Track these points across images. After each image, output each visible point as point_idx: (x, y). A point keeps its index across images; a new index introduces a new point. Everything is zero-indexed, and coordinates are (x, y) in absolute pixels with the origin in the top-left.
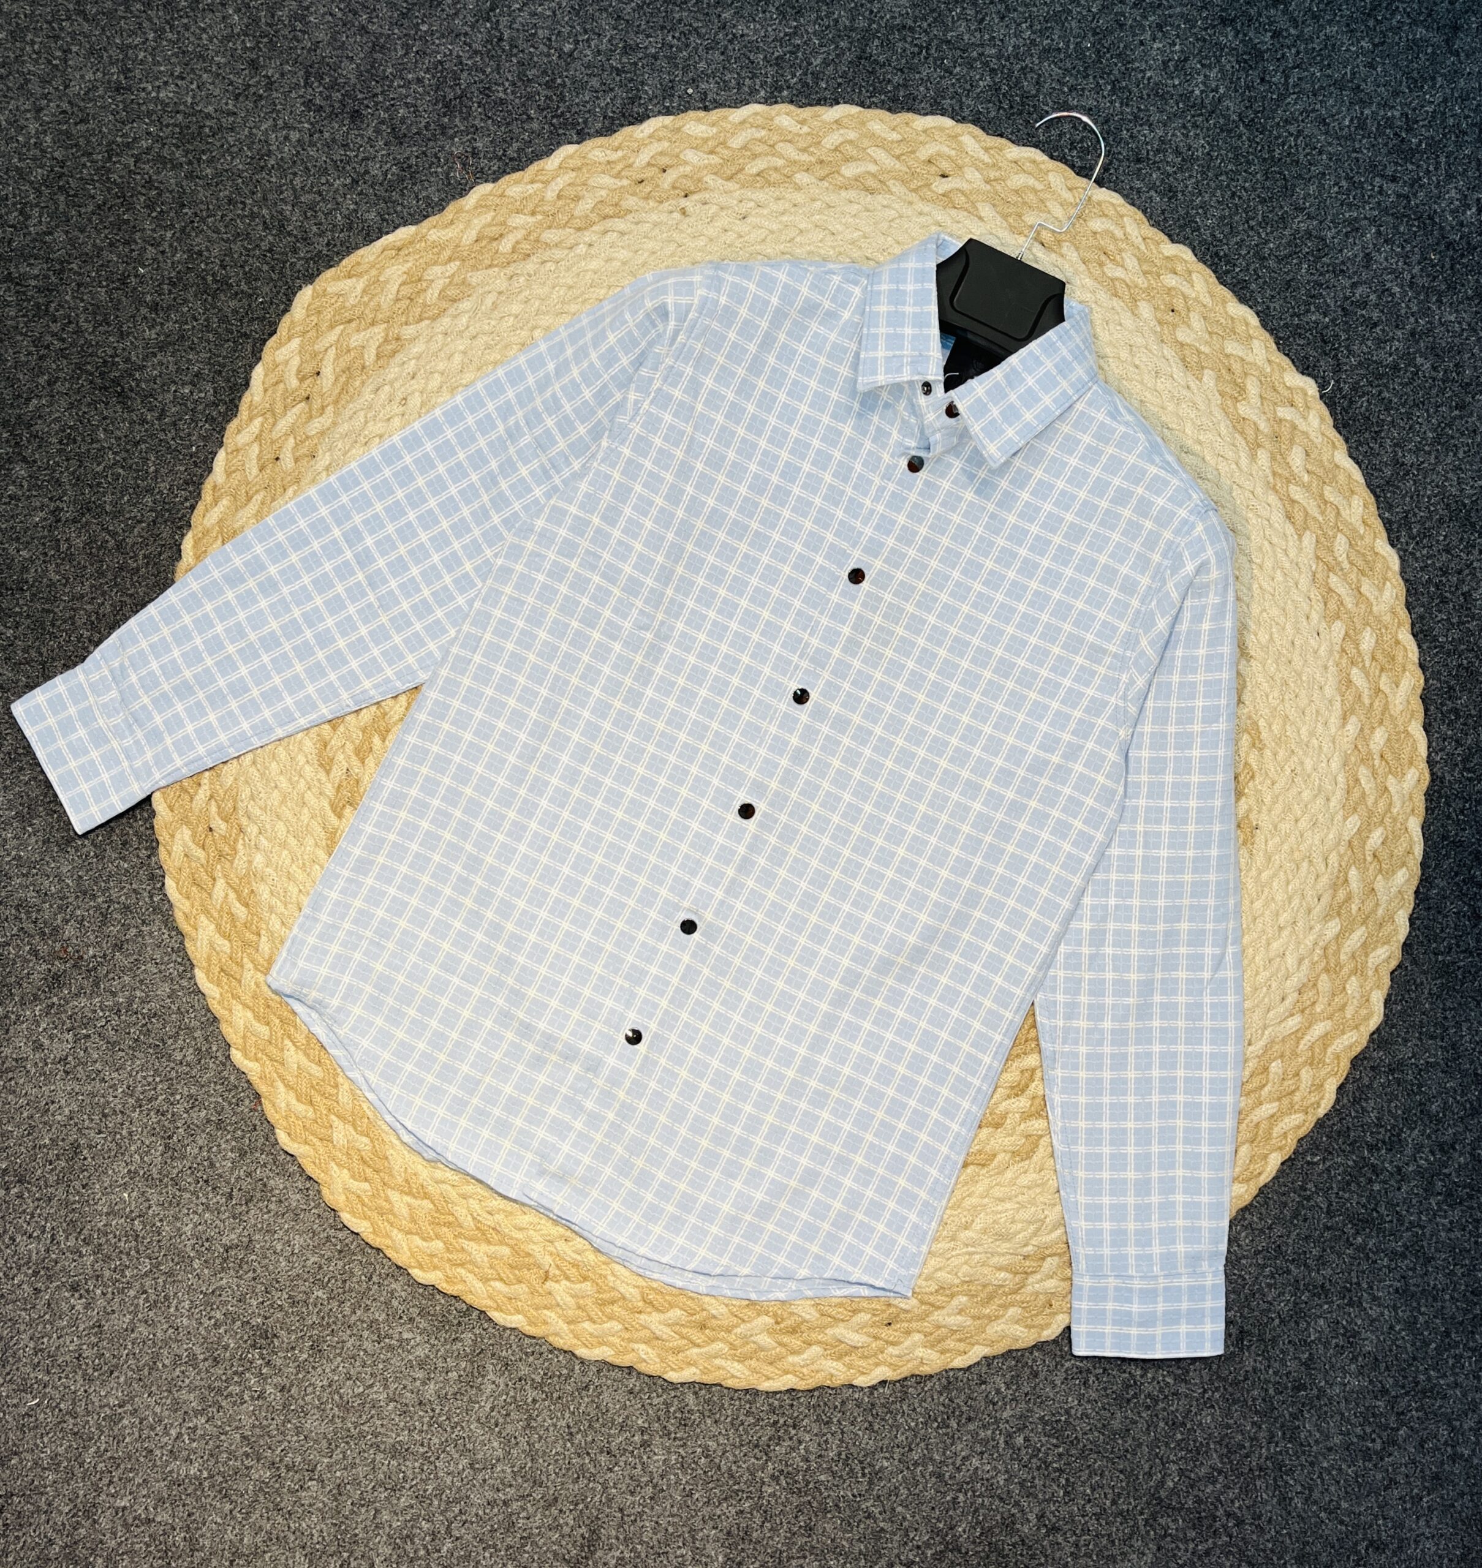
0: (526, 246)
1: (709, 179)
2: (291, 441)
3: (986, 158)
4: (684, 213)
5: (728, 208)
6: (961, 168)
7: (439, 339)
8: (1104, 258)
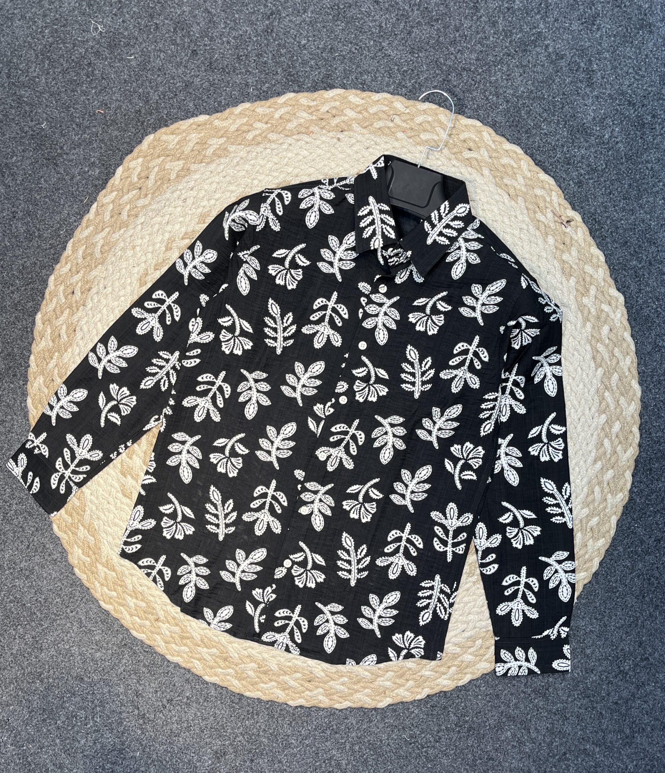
0: (259, 139)
1: (355, 125)
2: (128, 206)
3: (493, 147)
4: (339, 139)
5: (361, 142)
6: (479, 147)
7: (208, 173)
8: (537, 209)
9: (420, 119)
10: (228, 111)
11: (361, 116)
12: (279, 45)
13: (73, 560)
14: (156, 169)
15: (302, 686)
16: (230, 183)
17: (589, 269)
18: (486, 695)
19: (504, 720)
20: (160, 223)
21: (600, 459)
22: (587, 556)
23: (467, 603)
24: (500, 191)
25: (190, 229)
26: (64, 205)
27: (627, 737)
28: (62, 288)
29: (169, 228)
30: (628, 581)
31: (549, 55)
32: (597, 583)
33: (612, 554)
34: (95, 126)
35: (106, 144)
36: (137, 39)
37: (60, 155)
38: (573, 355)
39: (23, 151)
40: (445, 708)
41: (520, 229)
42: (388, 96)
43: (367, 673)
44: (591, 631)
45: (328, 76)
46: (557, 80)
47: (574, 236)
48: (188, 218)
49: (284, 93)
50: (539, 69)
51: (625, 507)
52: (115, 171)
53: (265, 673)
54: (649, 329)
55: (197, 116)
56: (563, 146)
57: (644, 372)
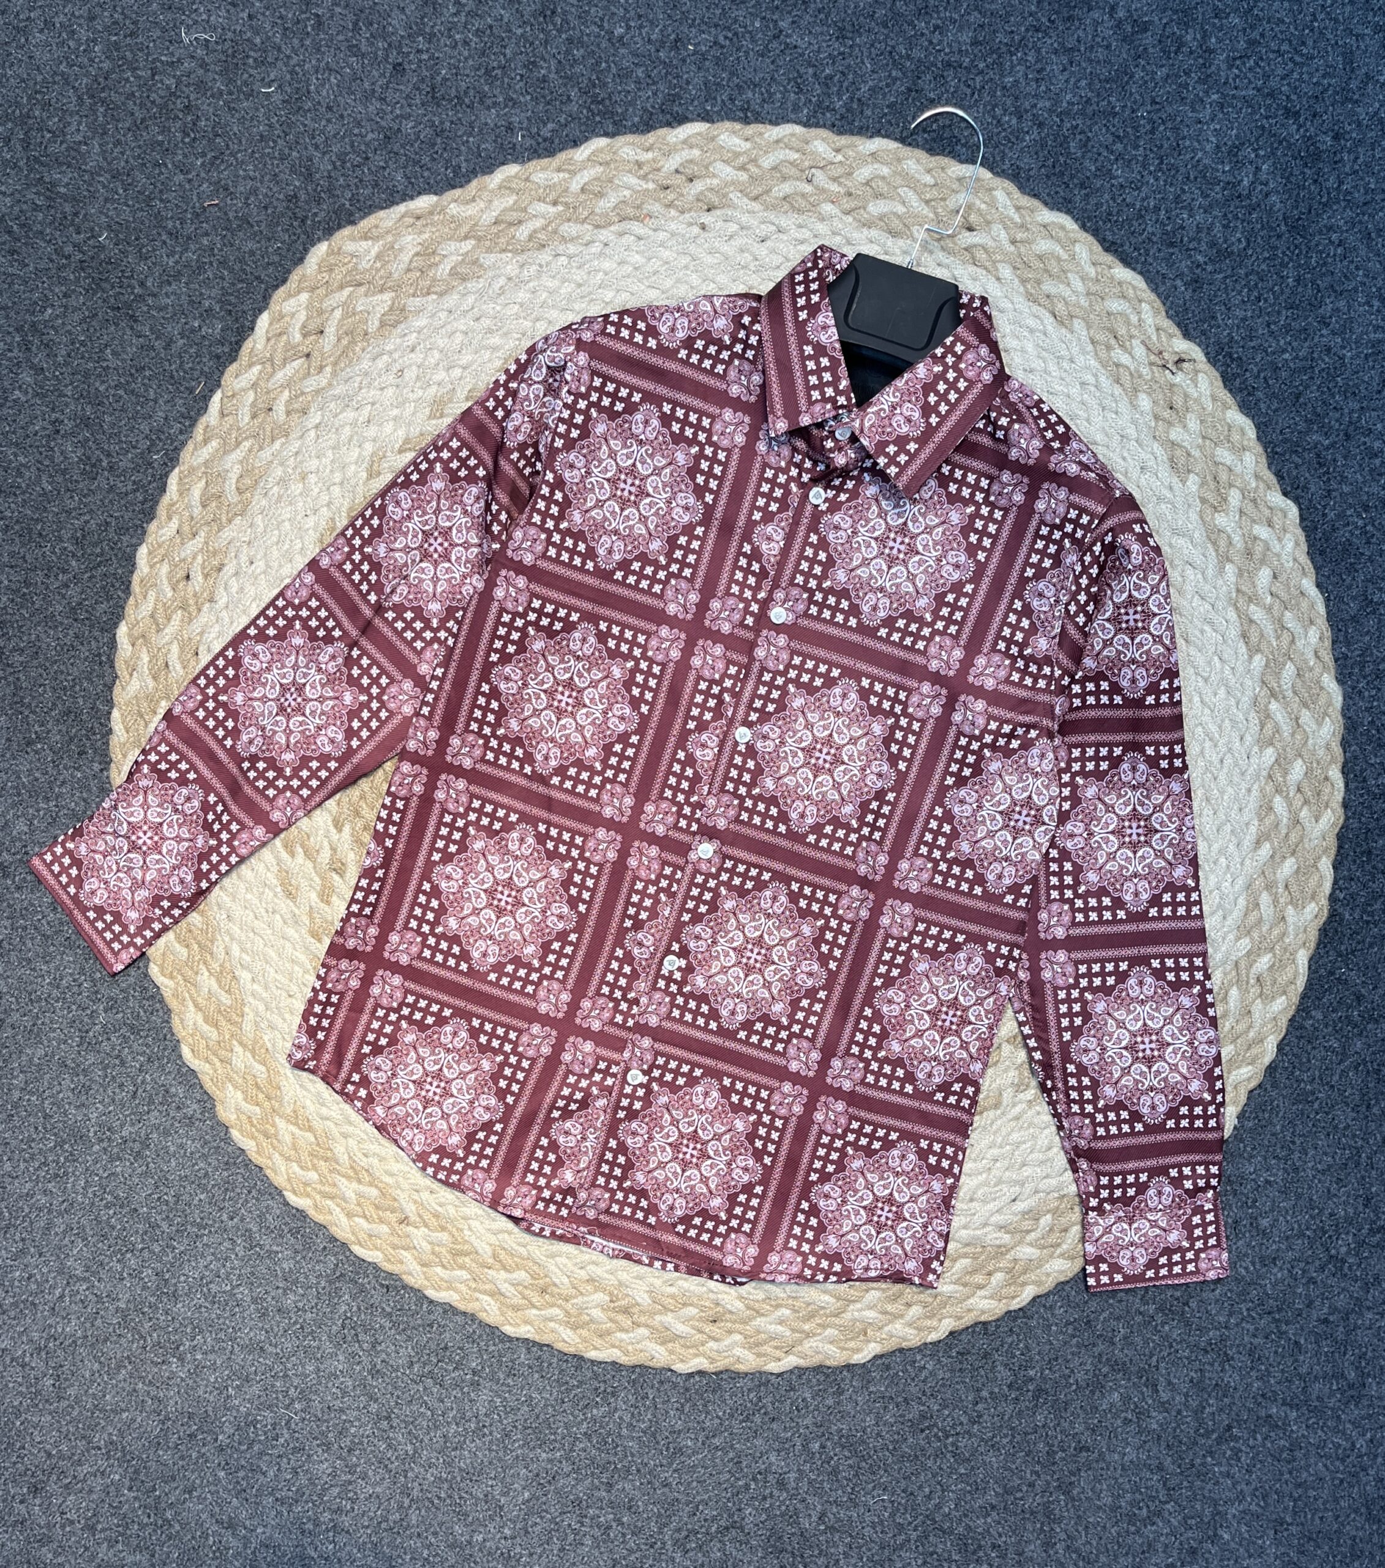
0: (542, 236)
1: (734, 196)
2: (286, 393)
3: (1015, 217)
4: (703, 227)
5: (748, 228)
6: (988, 223)
7: (443, 315)
8: (1113, 342)
9: (865, 173)
10: (474, 183)
11: (743, 176)
12: (570, 40)
13: (226, 1113)
14: (338, 313)
15: (700, 1332)
16: (490, 331)
17: (1224, 455)
18: (1068, 1323)
19: (1105, 1370)
20: (354, 424)
21: (1268, 838)
22: (1251, 1034)
23: (1018, 1145)
24: (1035, 308)
25: (415, 431)
26: (156, 401)
27: (1351, 1386)
28: (165, 569)
29: (372, 431)
30: (1336, 1078)
31: (1119, 24)
32: (1274, 1085)
33: (1302, 1027)
34: (207, 234)
35: (231, 270)
36: (279, 49)
37: (141, 298)
38: (1202, 632)
39: (65, 295)
40: (986, 1356)
41: (1083, 384)
42: (798, 129)
43: (827, 1298)
44: (1267, 1182)
45: (673, 98)
46: (1139, 74)
47: (1191, 391)
48: (410, 408)
49: (587, 139)
50: (1100, 54)
51: (1324, 931)
52: (253, 322)
53: (626, 1311)
54: (1352, 569)
55: (412, 198)
56: (1157, 209)
57: (1346, 657)
